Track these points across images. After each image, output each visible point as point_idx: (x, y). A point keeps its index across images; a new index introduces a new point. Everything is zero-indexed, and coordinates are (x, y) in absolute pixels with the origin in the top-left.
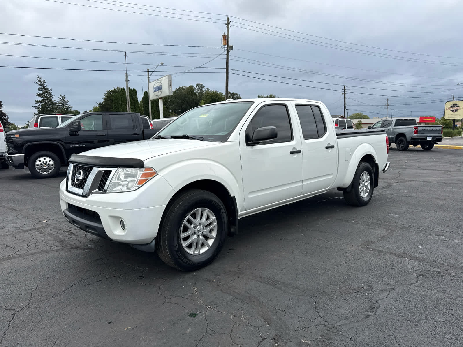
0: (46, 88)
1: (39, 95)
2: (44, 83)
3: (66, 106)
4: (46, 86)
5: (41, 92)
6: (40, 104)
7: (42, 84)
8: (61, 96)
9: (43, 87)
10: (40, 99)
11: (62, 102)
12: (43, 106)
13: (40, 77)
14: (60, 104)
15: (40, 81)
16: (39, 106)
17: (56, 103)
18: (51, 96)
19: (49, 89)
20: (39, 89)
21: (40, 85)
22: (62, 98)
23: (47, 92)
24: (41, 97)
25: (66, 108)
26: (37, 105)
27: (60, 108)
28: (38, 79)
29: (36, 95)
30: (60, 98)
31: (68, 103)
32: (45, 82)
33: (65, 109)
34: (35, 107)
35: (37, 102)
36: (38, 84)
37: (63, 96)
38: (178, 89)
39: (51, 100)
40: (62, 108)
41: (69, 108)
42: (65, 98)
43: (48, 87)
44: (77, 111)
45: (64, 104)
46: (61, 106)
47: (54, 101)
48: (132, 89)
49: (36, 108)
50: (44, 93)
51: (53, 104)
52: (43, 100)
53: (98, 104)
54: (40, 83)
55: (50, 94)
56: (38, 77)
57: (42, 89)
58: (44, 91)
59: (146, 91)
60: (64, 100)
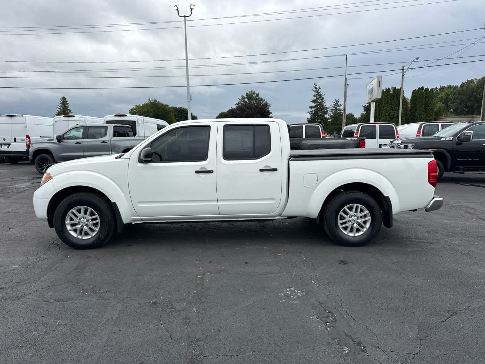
0: (320, 94)
1: (313, 101)
2: (318, 89)
3: (339, 110)
4: (320, 92)
5: (315, 98)
6: (313, 109)
7: (317, 91)
8: (335, 100)
9: (317, 93)
10: (314, 105)
11: (336, 106)
12: (316, 111)
13: (316, 84)
14: (334, 108)
15: (316, 88)
16: (312, 111)
17: (327, 108)
18: (323, 101)
19: (322, 95)
20: (314, 96)
21: (315, 91)
22: (336, 102)
23: (320, 97)
24: (315, 103)
25: (339, 111)
26: (311, 110)
27: (334, 112)
28: (315, 86)
29: (311, 101)
30: (334, 103)
31: (341, 107)
32: (320, 88)
33: (338, 113)
34: (309, 112)
35: (311, 107)
36: (314, 91)
37: (337, 100)
38: (466, 83)
39: (322, 105)
40: (335, 112)
41: (341, 112)
42: (339, 102)
43: (321, 93)
44: (351, 114)
45: (337, 108)
46: (334, 110)
47: (325, 106)
48: (398, 89)
49: (309, 114)
50: (317, 99)
51: (324, 108)
52: (316, 106)
53: (364, 107)
54: (315, 90)
55: (323, 99)
56: (315, 84)
57: (316, 95)
58: (318, 97)
59: (416, 90)
60: (337, 104)
